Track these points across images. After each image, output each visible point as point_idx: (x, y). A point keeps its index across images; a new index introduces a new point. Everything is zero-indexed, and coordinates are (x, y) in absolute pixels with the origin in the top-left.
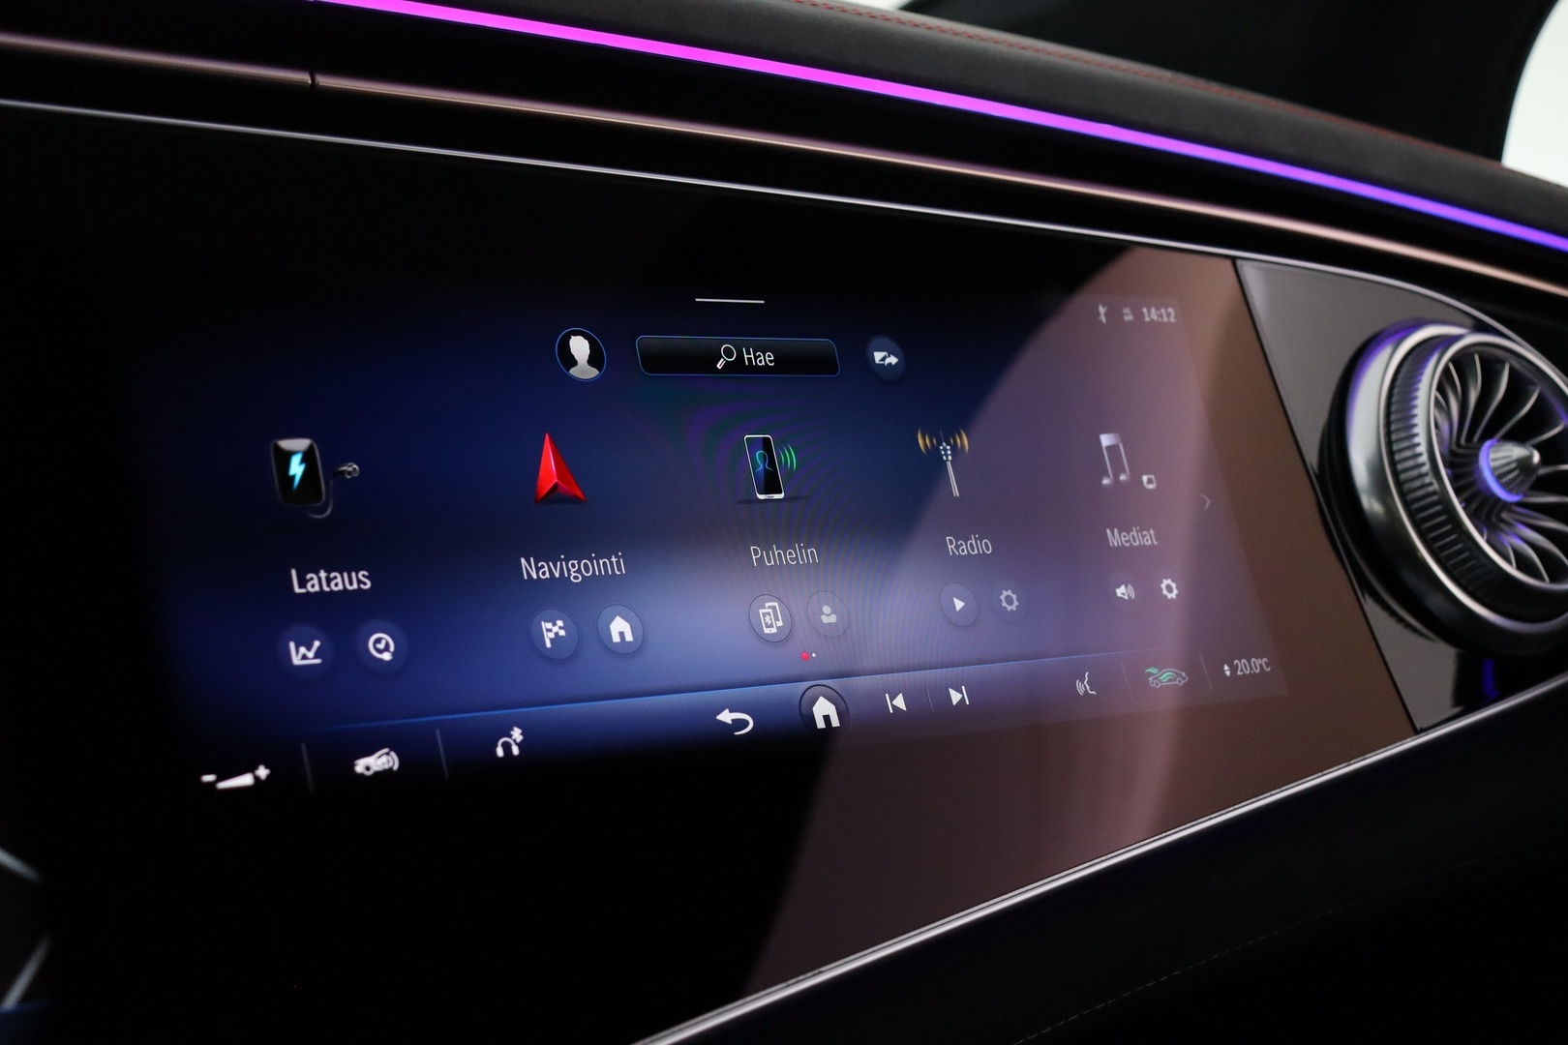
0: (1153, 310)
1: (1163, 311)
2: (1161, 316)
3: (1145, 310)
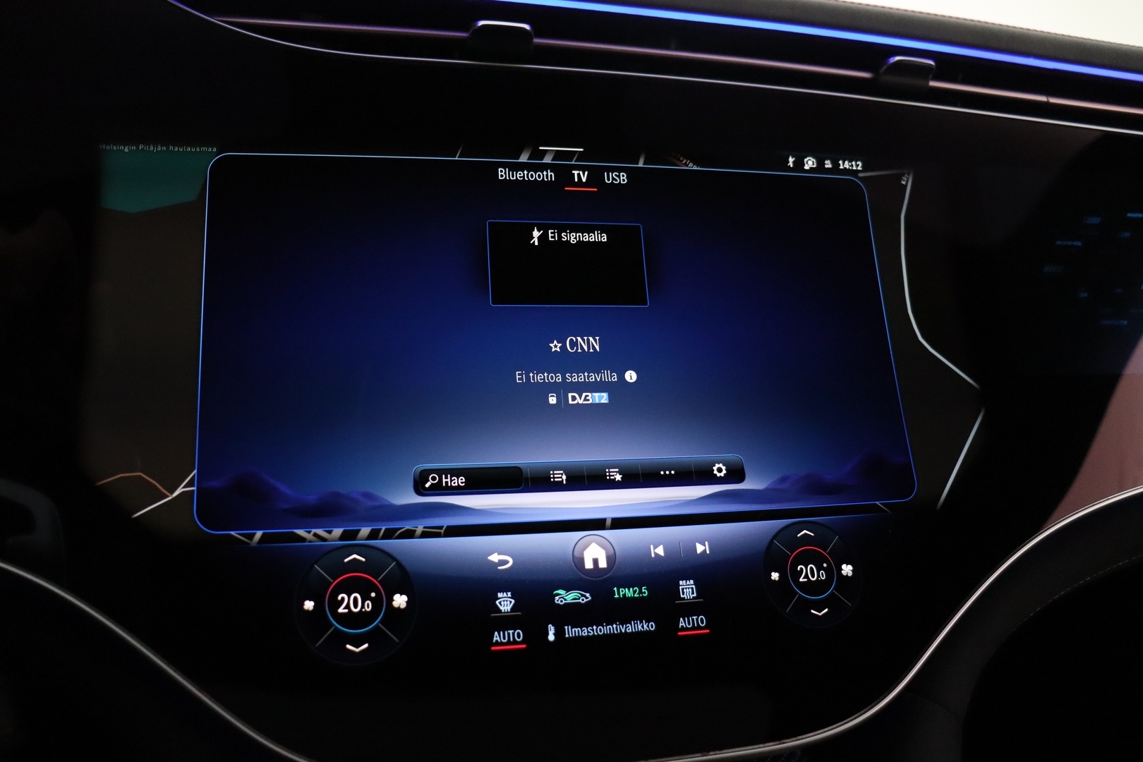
3: (841, 162)
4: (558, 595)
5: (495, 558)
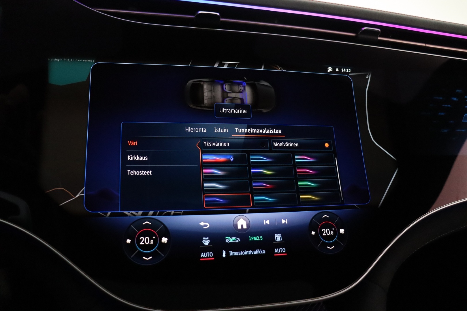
0: (344, 69)
1: (347, 70)
2: (347, 71)
5: (202, 224)
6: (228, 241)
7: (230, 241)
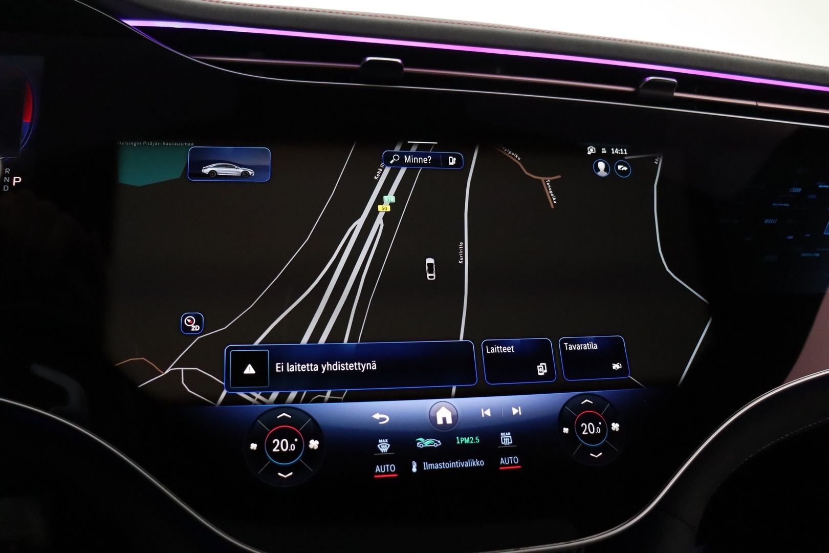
4: (419, 441)
6: (421, 446)
7: (424, 445)
